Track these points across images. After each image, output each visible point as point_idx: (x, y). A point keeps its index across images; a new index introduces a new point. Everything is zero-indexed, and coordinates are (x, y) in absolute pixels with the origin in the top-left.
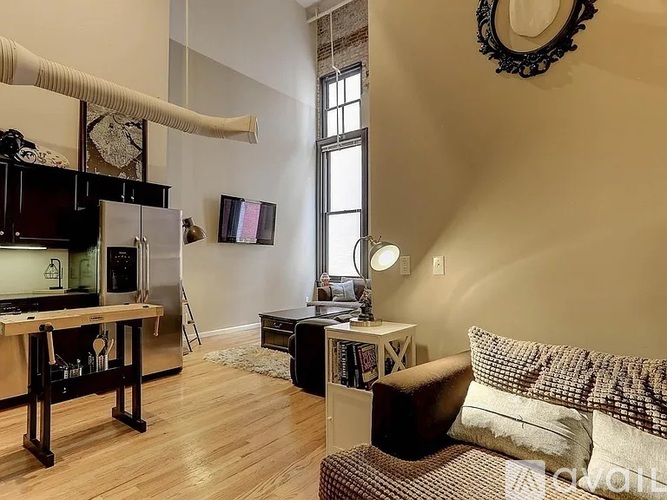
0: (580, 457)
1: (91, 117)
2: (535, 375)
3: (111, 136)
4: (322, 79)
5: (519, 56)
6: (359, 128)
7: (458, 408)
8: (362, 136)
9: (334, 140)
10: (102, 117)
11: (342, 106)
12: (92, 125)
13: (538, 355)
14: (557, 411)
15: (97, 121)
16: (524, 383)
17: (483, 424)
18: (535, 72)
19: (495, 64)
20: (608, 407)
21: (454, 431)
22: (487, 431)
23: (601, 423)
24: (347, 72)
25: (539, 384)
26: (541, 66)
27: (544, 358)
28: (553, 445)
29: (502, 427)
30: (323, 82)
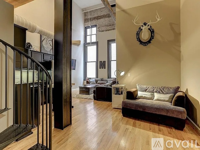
0: (153, 98)
1: (43, 39)
2: (147, 89)
3: (47, 44)
4: (85, 27)
5: (143, 42)
6: (95, 41)
7: (137, 94)
8: (97, 43)
9: (89, 43)
10: (44, 39)
11: (91, 35)
12: (43, 41)
13: (147, 87)
14: (150, 93)
15: (43, 40)
16: (145, 91)
17: (141, 96)
18: (145, 45)
19: (139, 43)
20: (156, 92)
21: (137, 97)
22: (142, 96)
23: (155, 94)
24: (92, 27)
25: (148, 90)
26: (146, 45)
27: (148, 87)
28: (150, 97)
29: (144, 96)
30: (86, 28)
